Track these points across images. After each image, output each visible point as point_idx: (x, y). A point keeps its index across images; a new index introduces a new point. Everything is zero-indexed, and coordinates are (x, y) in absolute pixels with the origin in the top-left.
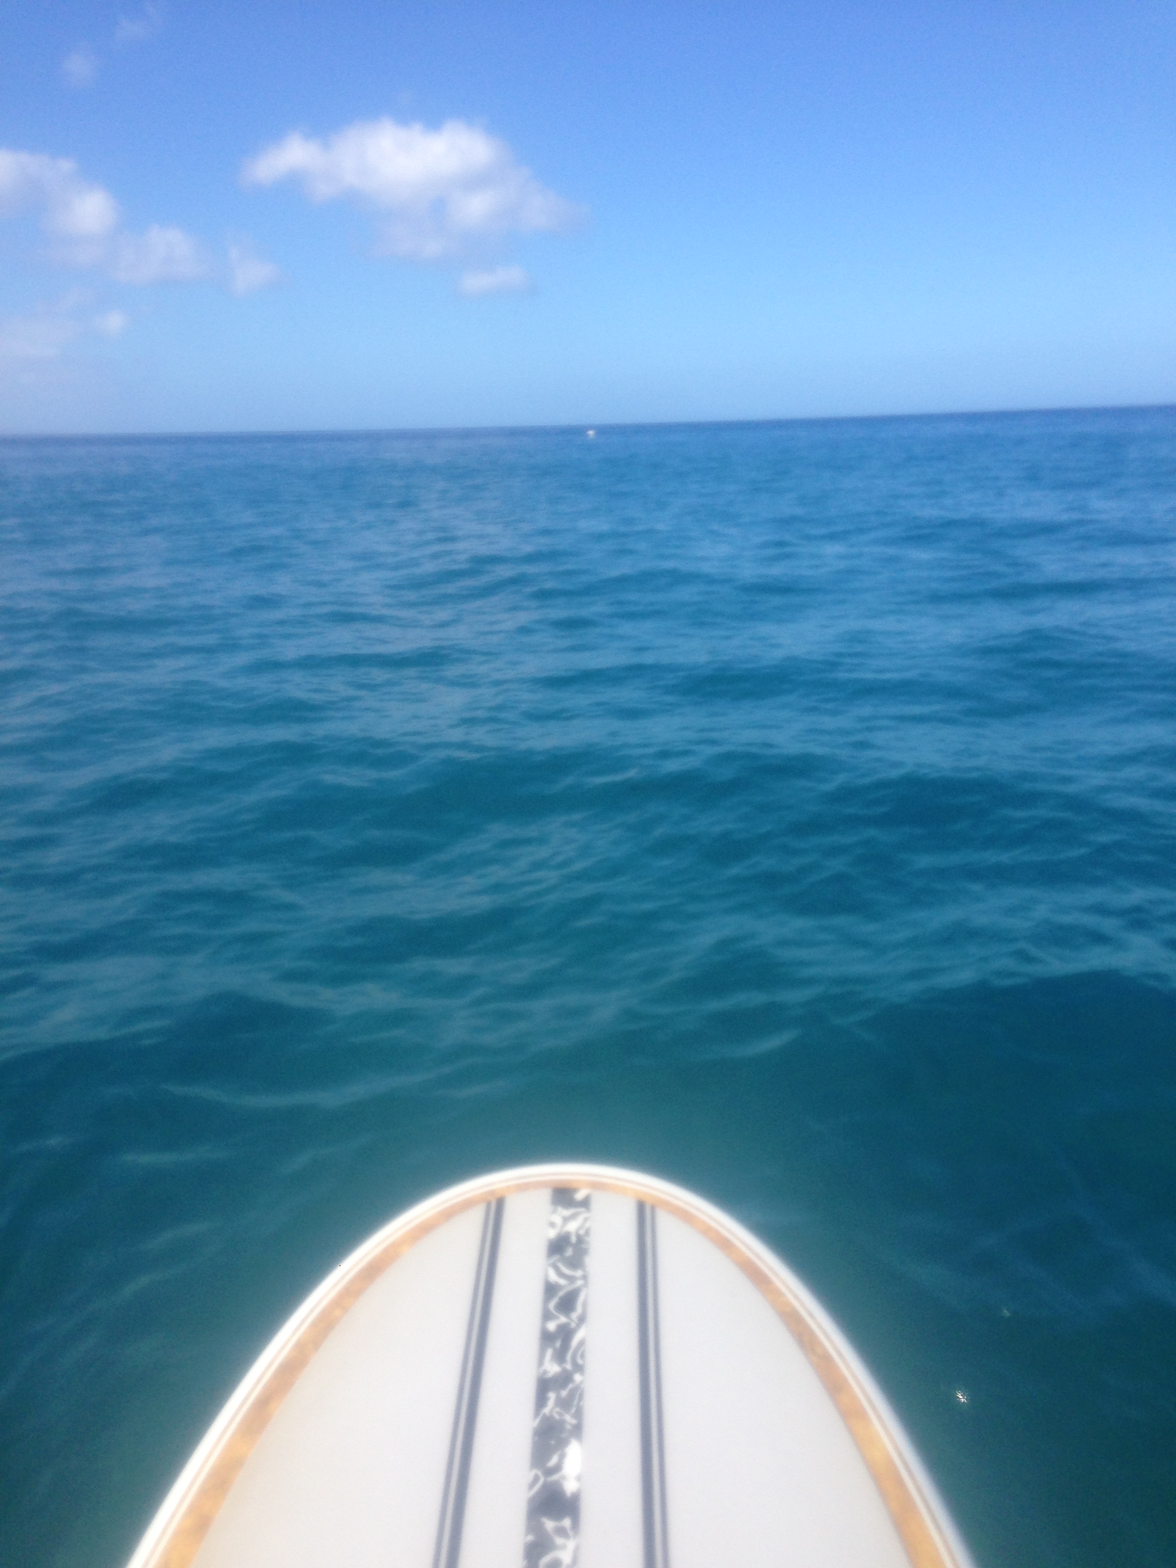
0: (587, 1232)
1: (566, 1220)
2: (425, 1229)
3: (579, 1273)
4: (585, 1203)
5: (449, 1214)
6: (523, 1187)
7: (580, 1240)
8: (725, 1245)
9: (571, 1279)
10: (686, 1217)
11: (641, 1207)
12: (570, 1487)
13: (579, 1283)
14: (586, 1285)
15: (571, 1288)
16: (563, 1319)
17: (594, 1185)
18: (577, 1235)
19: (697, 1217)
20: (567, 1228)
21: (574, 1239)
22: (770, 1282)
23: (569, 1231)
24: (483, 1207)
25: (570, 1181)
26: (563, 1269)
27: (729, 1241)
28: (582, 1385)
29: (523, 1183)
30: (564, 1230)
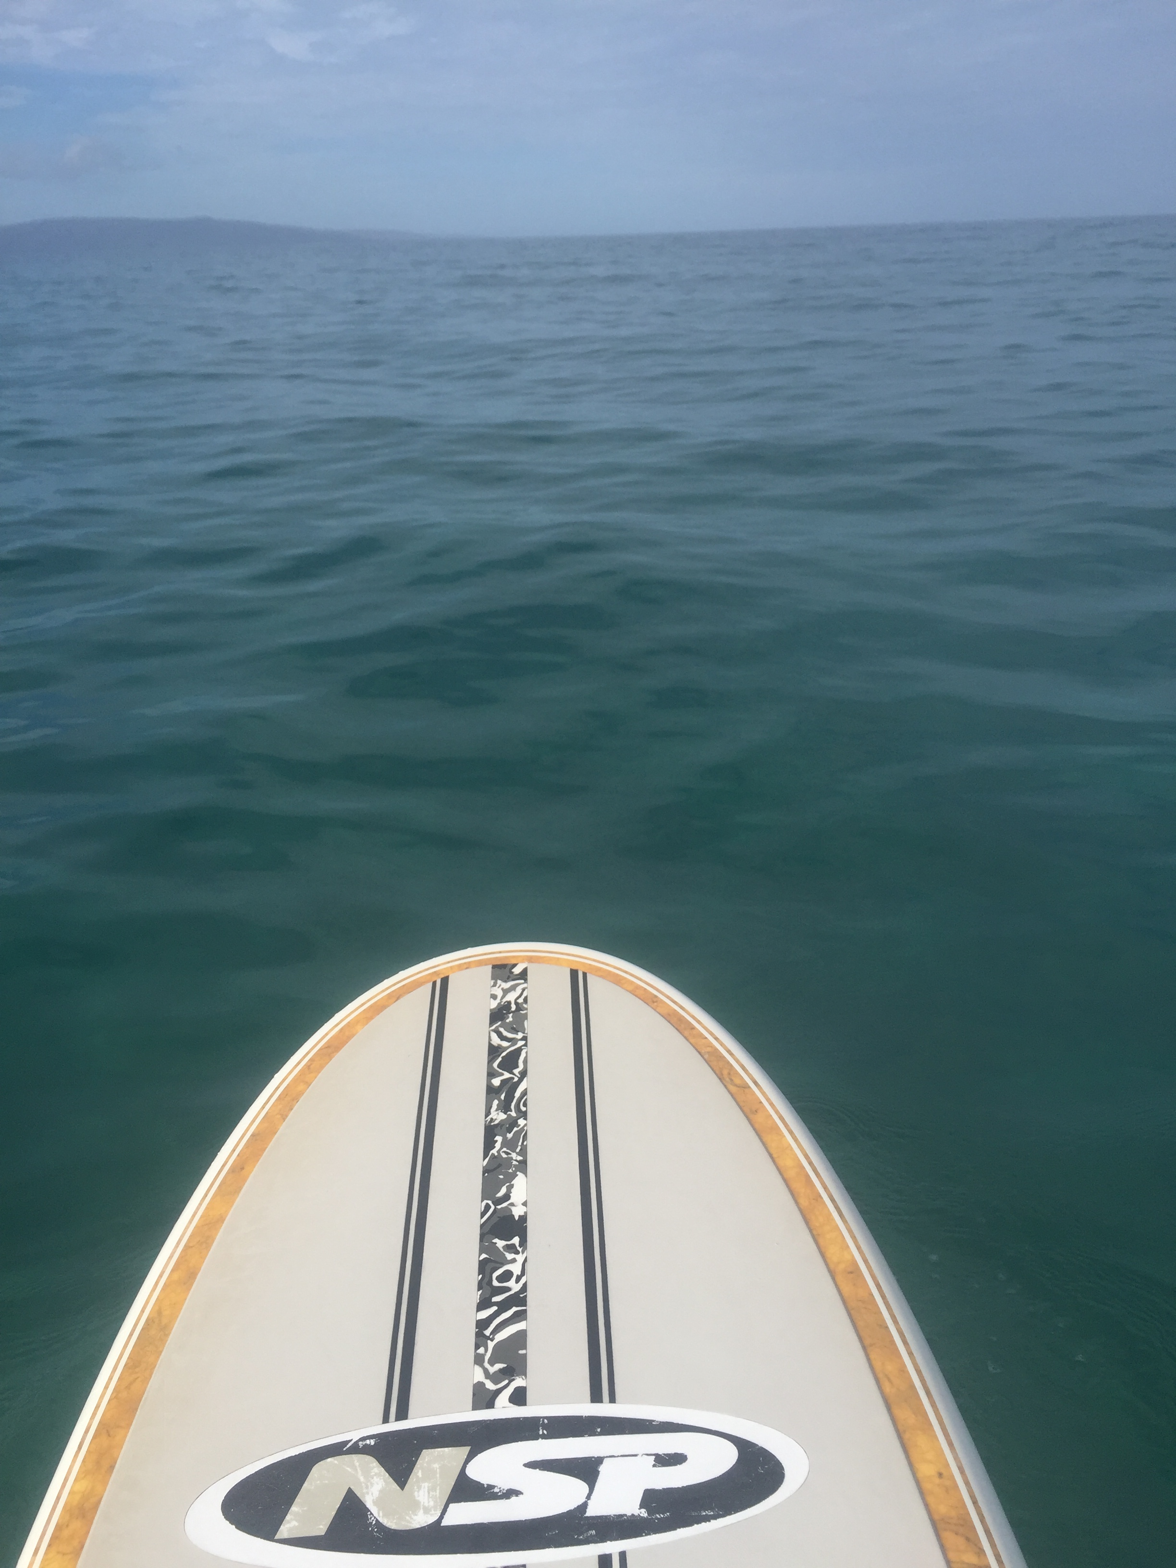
0: (526, 1000)
1: (506, 992)
2: (377, 1009)
3: (520, 1035)
4: (523, 975)
7: (519, 1008)
8: (651, 1001)
9: (513, 1041)
10: (617, 980)
11: (574, 974)
12: (517, 1212)
13: (520, 1044)
14: (526, 1045)
15: (512, 1049)
16: (507, 1075)
17: (530, 960)
18: (516, 1003)
19: (625, 978)
20: (507, 998)
21: (513, 1007)
22: (693, 1028)
23: (509, 1000)
24: (430, 985)
25: (506, 958)
26: (505, 1033)
27: (656, 996)
28: (525, 1128)
29: (465, 963)
30: (504, 1000)
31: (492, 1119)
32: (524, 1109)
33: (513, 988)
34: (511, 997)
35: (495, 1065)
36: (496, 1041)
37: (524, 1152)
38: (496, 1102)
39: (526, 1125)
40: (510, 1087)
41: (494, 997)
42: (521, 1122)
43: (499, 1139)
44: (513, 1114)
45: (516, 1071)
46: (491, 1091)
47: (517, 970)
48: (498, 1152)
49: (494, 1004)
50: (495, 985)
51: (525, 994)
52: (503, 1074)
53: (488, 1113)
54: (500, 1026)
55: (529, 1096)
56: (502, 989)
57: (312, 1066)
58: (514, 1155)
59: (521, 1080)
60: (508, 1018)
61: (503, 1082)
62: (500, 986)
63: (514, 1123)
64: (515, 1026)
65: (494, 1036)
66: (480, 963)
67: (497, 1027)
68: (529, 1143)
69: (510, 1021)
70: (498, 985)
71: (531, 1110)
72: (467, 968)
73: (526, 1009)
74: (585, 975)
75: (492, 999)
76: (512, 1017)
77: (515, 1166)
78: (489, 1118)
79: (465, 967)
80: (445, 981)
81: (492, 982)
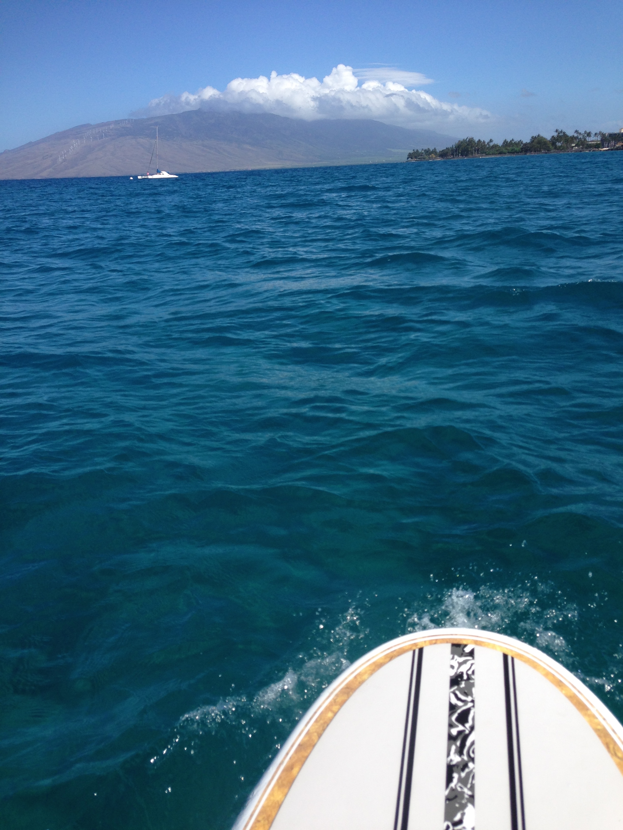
0: (473, 672)
1: (460, 664)
3: (469, 699)
4: (471, 654)
5: (391, 657)
7: (469, 678)
8: (559, 684)
9: (465, 702)
10: (534, 665)
11: (505, 657)
13: (470, 705)
14: (473, 706)
15: (464, 708)
16: (461, 728)
19: (539, 665)
20: (461, 669)
21: (465, 676)
22: (587, 709)
23: (462, 671)
24: (411, 653)
25: (461, 639)
26: (460, 695)
27: (561, 681)
28: (474, 771)
29: (434, 640)
30: (460, 670)
31: (451, 761)
32: (472, 755)
33: (465, 662)
34: (464, 669)
35: (454, 718)
36: (454, 701)
37: (472, 788)
38: (453, 748)
39: (474, 768)
40: (463, 736)
41: (452, 667)
42: (471, 765)
43: (455, 776)
44: (465, 758)
45: (468, 725)
46: (451, 738)
47: (468, 649)
48: (456, 786)
49: (452, 673)
50: (453, 658)
51: (473, 667)
52: (457, 726)
53: (448, 755)
54: (457, 689)
55: (476, 746)
56: (458, 662)
57: (337, 700)
58: (465, 790)
59: (470, 732)
60: (462, 684)
61: (460, 733)
62: (456, 660)
63: (465, 766)
64: (466, 691)
65: (453, 696)
66: (444, 641)
67: (454, 690)
68: (477, 782)
69: (463, 688)
70: (455, 659)
71: (477, 756)
72: (435, 643)
73: (473, 679)
74: (513, 659)
75: (451, 669)
76: (465, 684)
77: (467, 799)
78: (449, 759)
79: (434, 642)
80: (421, 650)
81: (451, 656)
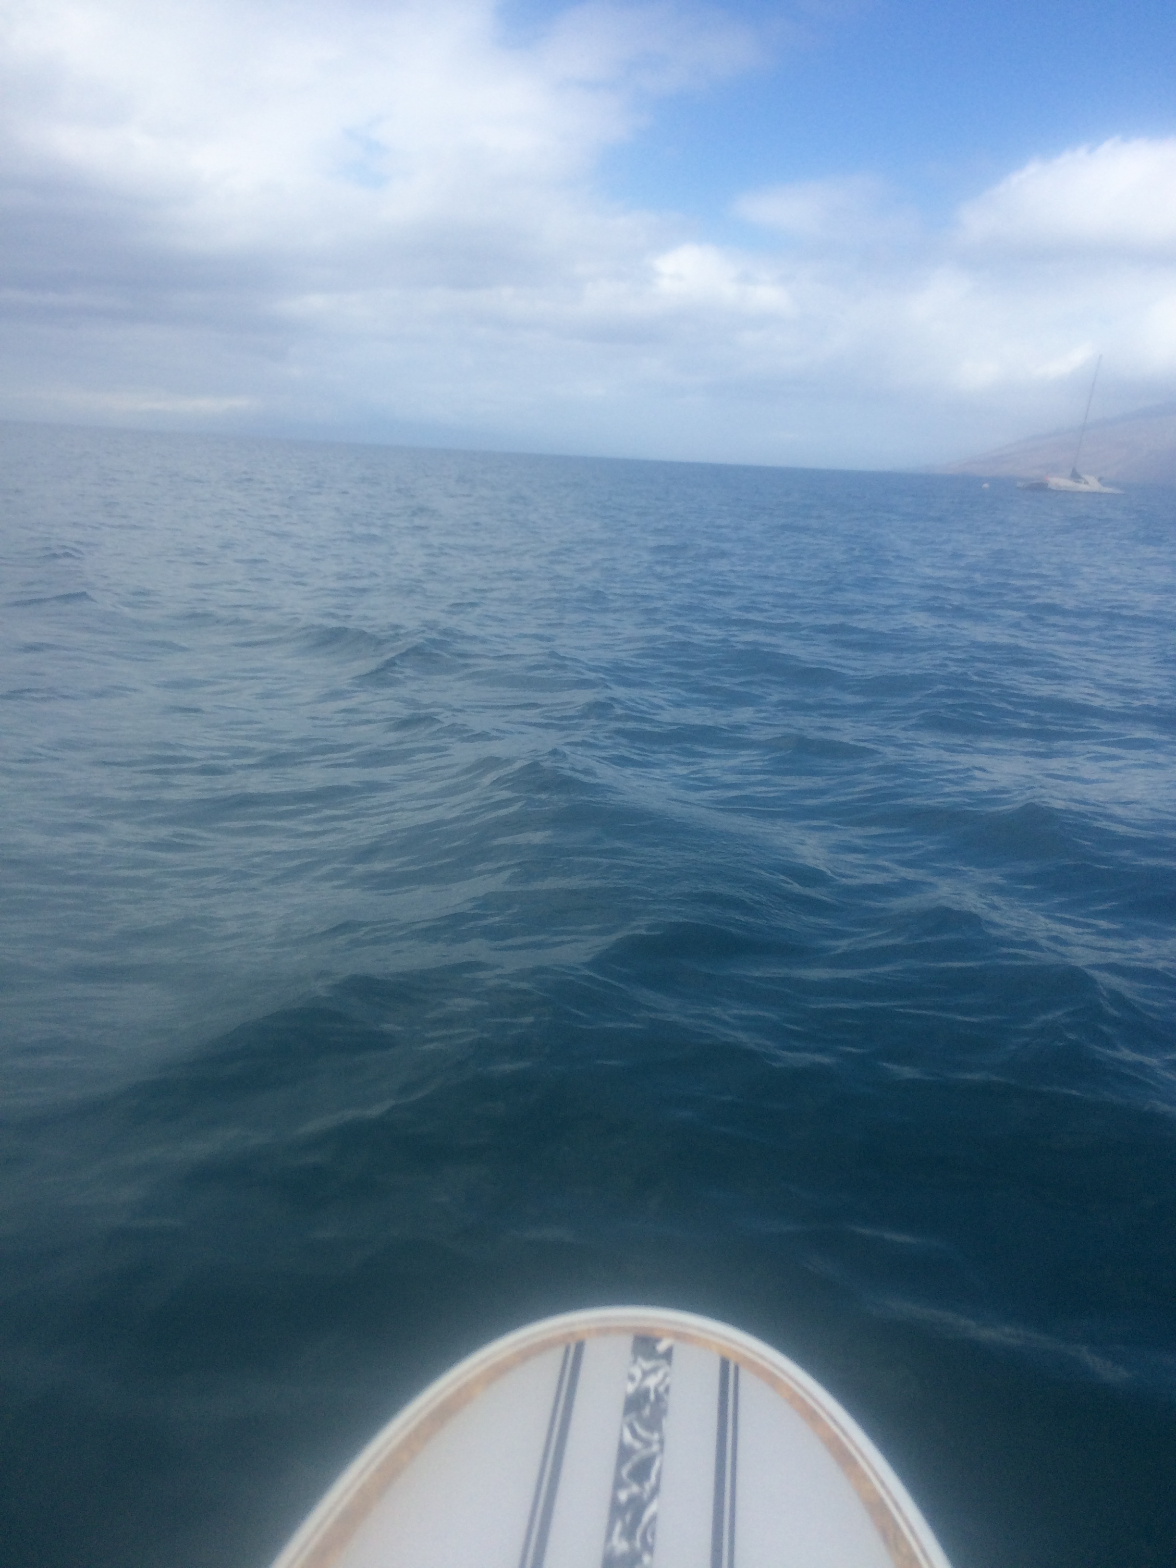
0: (667, 1390)
1: (645, 1374)
2: (500, 1370)
3: (656, 1436)
4: (668, 1355)
5: (525, 1355)
6: (604, 1331)
7: (659, 1398)
8: (811, 1416)
9: (647, 1443)
10: (772, 1380)
11: (725, 1364)
13: (655, 1448)
14: (662, 1450)
15: (645, 1453)
16: (635, 1489)
17: (679, 1336)
18: (656, 1391)
19: (782, 1382)
20: (646, 1383)
21: (652, 1397)
22: (856, 1465)
23: (648, 1386)
24: (562, 1349)
25: (650, 1328)
26: (639, 1430)
27: (814, 1411)
29: (603, 1327)
30: (643, 1385)
31: (612, 1549)
32: (649, 1539)
33: (654, 1370)
34: (652, 1382)
35: (625, 1472)
36: (628, 1439)
38: (618, 1526)
40: (637, 1506)
41: (632, 1378)
42: (646, 1559)
44: (638, 1544)
45: (648, 1486)
46: (616, 1509)
47: (662, 1347)
49: (631, 1388)
50: (634, 1362)
51: (668, 1380)
52: (629, 1487)
53: (609, 1538)
54: (636, 1419)
55: (658, 1524)
56: (642, 1370)
57: (420, 1431)
59: (651, 1498)
60: (645, 1409)
61: (633, 1498)
62: (640, 1364)
63: (636, 1559)
64: (651, 1423)
65: (627, 1431)
66: (622, 1330)
67: (631, 1421)
69: (647, 1416)
70: (638, 1363)
71: (660, 1543)
73: (666, 1403)
75: (629, 1382)
76: (651, 1410)
78: (609, 1546)
80: (580, 1347)
81: (632, 1358)
